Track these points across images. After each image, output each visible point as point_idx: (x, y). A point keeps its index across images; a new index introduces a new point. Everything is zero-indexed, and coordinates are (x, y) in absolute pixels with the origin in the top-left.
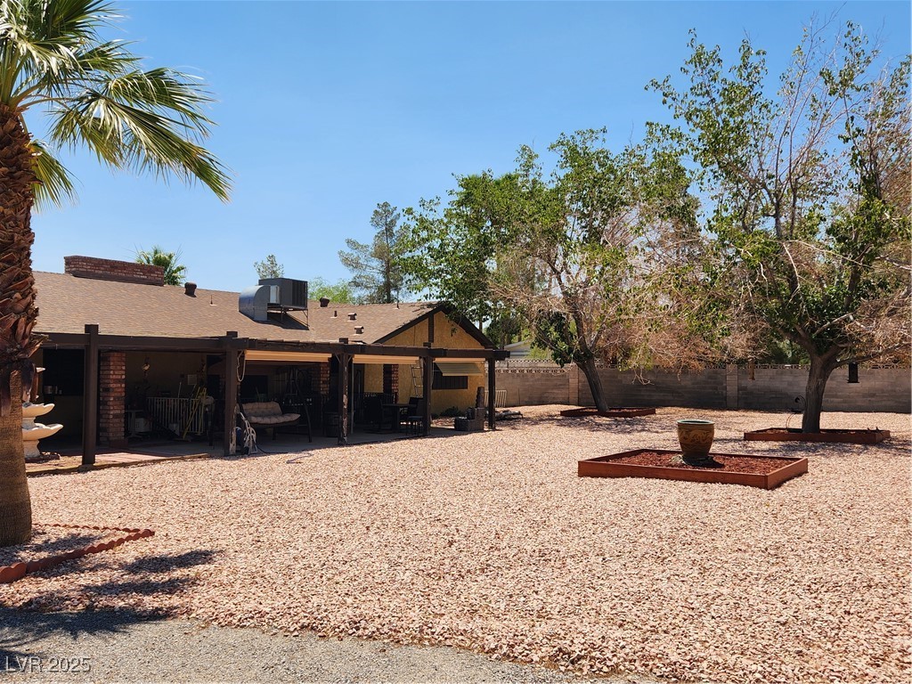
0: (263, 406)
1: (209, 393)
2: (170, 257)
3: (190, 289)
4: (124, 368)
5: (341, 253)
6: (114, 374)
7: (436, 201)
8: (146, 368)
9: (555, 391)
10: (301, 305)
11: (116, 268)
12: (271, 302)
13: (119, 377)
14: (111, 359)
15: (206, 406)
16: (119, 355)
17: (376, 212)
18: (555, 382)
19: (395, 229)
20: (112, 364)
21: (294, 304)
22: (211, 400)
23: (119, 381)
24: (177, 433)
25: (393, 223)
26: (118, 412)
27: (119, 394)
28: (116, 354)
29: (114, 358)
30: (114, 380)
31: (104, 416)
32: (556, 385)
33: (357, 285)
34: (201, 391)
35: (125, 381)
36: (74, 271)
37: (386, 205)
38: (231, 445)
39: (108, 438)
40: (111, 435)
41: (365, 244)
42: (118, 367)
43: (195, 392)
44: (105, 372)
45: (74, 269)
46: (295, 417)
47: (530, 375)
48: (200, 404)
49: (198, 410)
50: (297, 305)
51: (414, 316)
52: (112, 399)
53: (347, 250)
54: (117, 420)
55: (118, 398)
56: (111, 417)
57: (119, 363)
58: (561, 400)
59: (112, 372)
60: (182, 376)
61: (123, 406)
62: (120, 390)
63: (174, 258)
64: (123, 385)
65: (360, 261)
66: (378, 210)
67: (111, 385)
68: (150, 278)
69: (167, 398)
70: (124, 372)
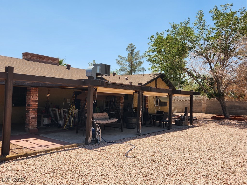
0: (101, 114)
1: (76, 108)
2: (62, 60)
3: (68, 67)
4: (37, 95)
5: (117, 60)
6: (33, 98)
7: (163, 33)
8: (48, 95)
9: (196, 108)
10: (108, 74)
11: (42, 58)
12: (98, 72)
13: (35, 100)
14: (31, 90)
15: (75, 113)
16: (35, 89)
17: (128, 46)
18: (197, 105)
19: (134, 52)
20: (31, 93)
21: (105, 73)
22: (77, 111)
23: (35, 101)
24: (62, 125)
25: (133, 50)
26: (34, 116)
27: (35, 108)
28: (34, 88)
29: (33, 90)
30: (33, 100)
31: (27, 118)
32: (197, 106)
33: (122, 70)
34: (73, 106)
35: (38, 101)
36: (26, 58)
37: (132, 44)
38: (89, 138)
39: (29, 128)
40: (30, 127)
41: (125, 57)
42: (35, 95)
43: (70, 107)
44: (29, 97)
45: (26, 57)
46: (116, 120)
47: (186, 102)
48: (72, 112)
49: (71, 115)
50: (107, 74)
51: (151, 78)
52: (31, 110)
53: (119, 59)
54: (33, 120)
55: (34, 109)
56: (31, 118)
57: (35, 93)
58: (199, 111)
59: (31, 97)
60: (65, 99)
61: (37, 113)
62: (35, 105)
63: (63, 61)
64: (37, 103)
65: (123, 63)
66: (129, 46)
67: (31, 103)
68: (54, 62)
69: (58, 109)
70: (37, 97)
